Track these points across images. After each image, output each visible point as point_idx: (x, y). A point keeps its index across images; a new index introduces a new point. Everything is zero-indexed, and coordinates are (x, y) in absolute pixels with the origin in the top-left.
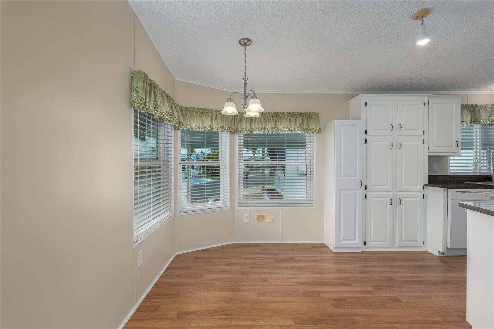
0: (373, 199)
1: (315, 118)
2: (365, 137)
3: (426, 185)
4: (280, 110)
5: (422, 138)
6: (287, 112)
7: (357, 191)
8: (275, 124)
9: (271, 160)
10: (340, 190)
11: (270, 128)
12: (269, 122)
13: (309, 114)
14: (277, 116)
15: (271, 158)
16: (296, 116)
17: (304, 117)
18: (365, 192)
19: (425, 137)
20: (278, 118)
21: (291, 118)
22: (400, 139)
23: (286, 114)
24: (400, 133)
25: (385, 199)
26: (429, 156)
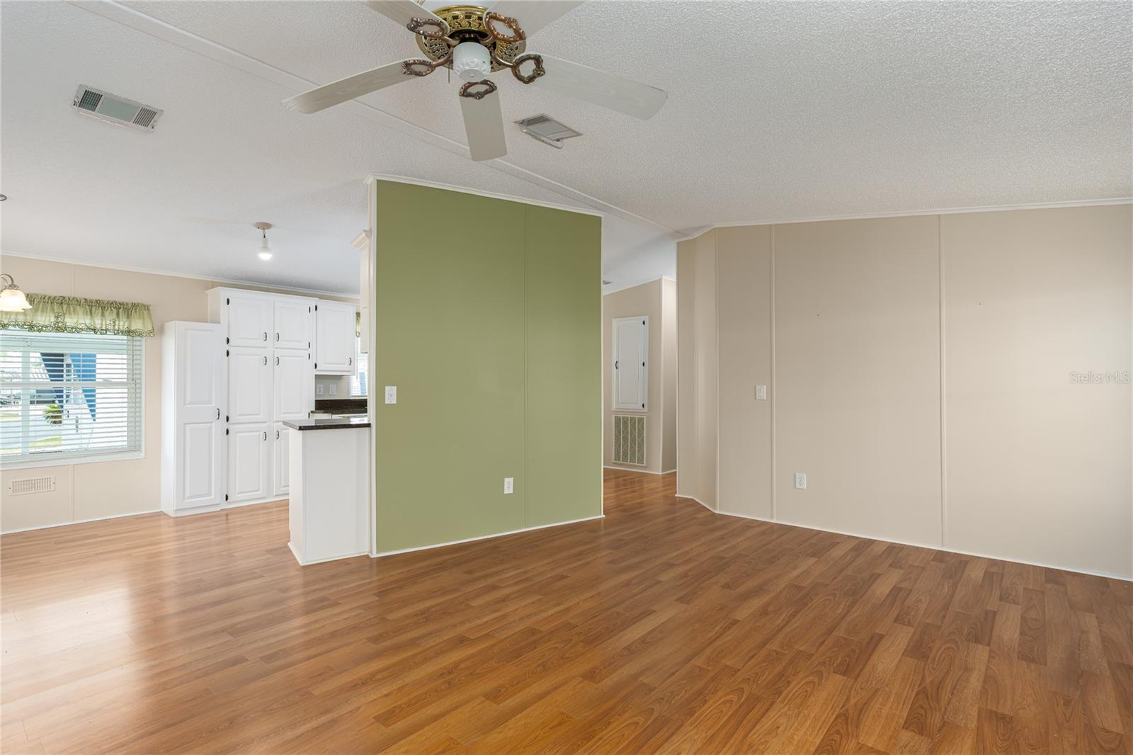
0: (239, 435)
1: (143, 313)
2: (227, 347)
3: (312, 412)
4: (66, 294)
5: (307, 353)
6: (86, 299)
7: (213, 424)
8: (57, 317)
9: (51, 380)
10: (186, 424)
11: (45, 321)
12: (43, 311)
13: (130, 305)
14: (62, 303)
15: (51, 376)
16: (105, 307)
17: (121, 310)
18: (226, 425)
19: (310, 351)
20: (65, 306)
21: (93, 309)
22: (278, 353)
23: (83, 301)
24: (277, 344)
25: (257, 433)
26: (316, 375)
